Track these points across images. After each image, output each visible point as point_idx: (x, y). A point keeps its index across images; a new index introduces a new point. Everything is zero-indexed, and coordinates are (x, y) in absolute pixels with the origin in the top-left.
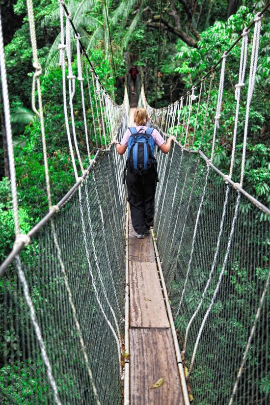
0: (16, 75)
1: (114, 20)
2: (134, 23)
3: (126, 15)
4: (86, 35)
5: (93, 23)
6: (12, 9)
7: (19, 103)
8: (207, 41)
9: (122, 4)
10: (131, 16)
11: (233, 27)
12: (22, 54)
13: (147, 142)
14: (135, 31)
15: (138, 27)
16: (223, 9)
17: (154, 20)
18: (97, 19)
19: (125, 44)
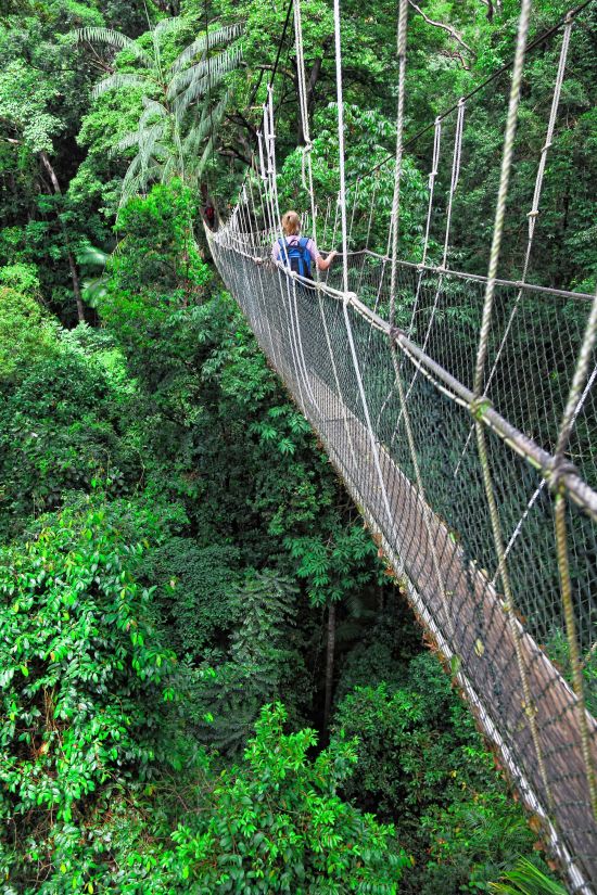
0: (80, 212)
1: (185, 149)
2: (207, 151)
3: (197, 142)
4: (157, 165)
5: (166, 153)
6: (74, 141)
7: (86, 242)
8: (292, 166)
9: (192, 131)
10: (203, 144)
11: (317, 152)
12: (89, 188)
13: (302, 257)
14: (206, 160)
15: (211, 156)
16: (286, 139)
17: (224, 148)
18: (166, 148)
19: (200, 173)
